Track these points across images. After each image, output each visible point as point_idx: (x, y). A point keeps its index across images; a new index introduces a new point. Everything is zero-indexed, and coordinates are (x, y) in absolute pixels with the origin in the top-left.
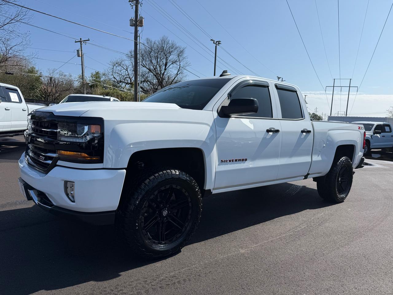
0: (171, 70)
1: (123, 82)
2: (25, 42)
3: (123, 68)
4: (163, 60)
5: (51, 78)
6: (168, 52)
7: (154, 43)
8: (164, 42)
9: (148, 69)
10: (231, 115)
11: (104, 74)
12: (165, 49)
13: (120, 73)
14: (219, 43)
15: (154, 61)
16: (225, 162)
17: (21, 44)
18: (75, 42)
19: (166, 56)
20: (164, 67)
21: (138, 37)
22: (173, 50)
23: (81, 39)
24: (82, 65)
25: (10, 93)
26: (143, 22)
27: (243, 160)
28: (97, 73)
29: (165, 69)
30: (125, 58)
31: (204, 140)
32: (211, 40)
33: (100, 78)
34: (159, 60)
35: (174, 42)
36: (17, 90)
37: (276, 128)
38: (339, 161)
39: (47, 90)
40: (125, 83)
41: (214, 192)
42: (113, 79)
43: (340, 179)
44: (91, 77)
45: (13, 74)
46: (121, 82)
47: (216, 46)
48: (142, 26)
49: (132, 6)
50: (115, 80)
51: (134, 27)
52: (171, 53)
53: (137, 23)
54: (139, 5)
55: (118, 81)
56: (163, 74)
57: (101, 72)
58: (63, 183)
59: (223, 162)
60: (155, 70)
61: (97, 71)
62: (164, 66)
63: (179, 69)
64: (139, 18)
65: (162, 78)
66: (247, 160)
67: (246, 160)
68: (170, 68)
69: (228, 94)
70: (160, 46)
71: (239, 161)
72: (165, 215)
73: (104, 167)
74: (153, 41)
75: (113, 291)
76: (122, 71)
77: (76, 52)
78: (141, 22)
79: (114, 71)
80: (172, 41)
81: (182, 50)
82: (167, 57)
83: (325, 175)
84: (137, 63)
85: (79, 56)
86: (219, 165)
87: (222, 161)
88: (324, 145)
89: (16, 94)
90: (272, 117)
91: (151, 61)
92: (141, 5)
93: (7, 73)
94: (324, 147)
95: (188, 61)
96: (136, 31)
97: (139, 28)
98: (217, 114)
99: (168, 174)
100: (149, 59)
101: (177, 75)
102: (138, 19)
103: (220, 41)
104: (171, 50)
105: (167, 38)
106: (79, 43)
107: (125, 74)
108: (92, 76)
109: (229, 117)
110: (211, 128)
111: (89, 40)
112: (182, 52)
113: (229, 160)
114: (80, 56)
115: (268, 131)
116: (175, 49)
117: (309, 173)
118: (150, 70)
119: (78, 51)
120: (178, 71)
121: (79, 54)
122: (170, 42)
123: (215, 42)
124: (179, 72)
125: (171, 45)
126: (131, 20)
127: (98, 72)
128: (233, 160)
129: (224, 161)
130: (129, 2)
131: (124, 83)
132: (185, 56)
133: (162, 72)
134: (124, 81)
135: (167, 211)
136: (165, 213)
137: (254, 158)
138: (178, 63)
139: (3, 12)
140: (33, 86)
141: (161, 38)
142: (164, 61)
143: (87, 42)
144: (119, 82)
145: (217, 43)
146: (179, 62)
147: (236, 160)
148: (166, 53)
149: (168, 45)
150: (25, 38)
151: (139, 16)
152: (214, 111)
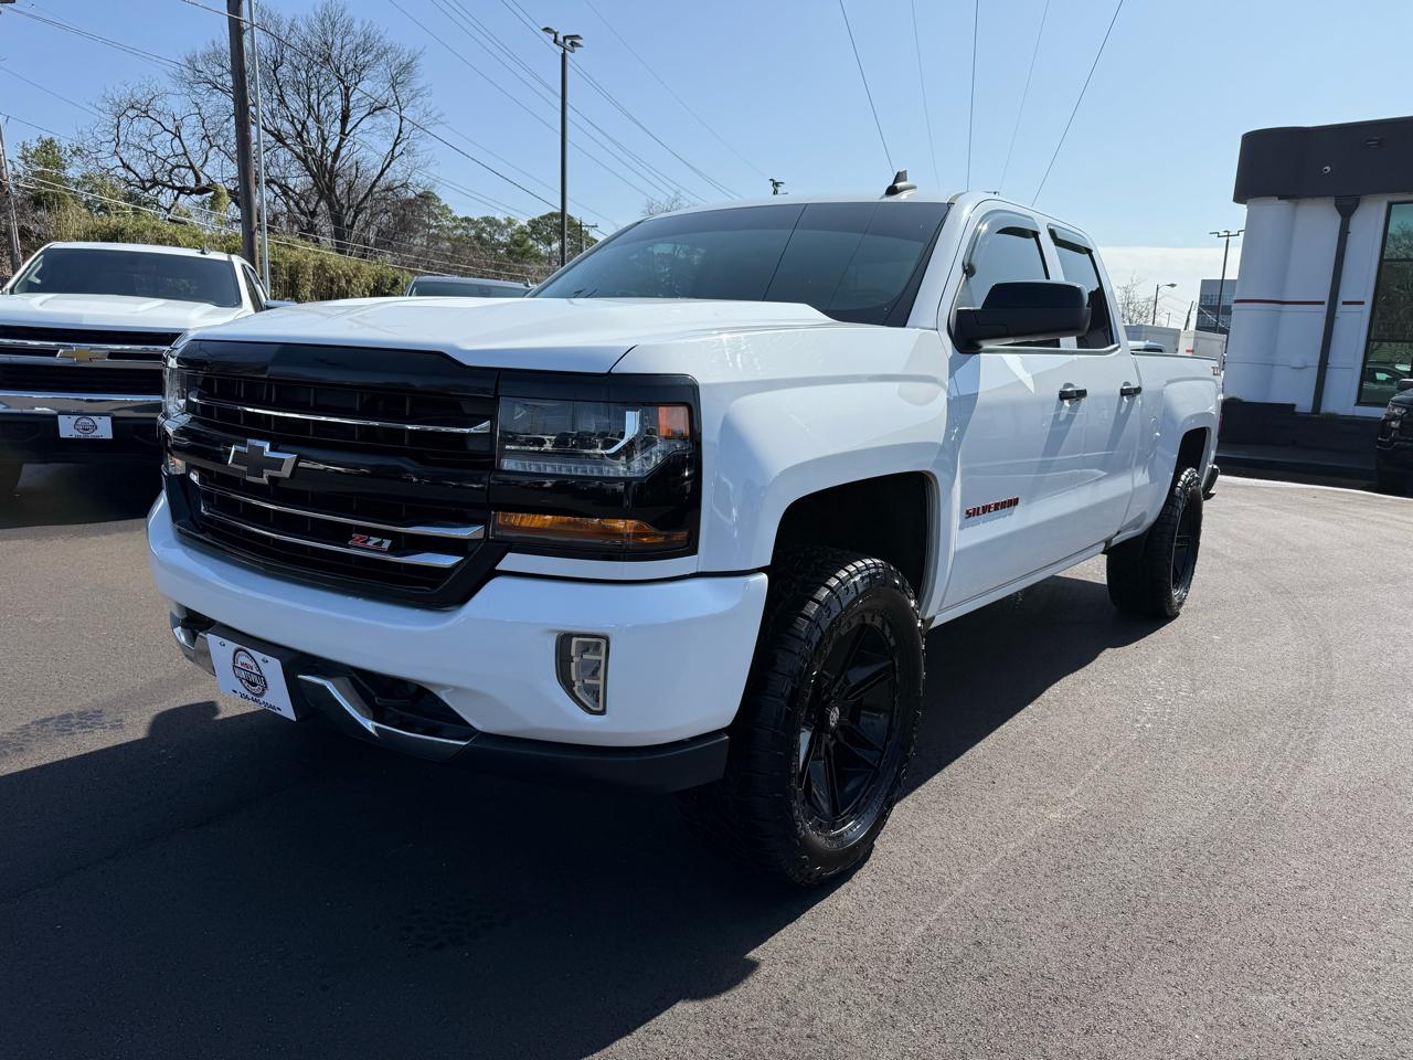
0: (365, 137)
1: (164, 185)
3: (158, 128)
4: (329, 98)
6: (351, 67)
7: (291, 29)
8: (334, 25)
9: (273, 135)
11: (77, 152)
12: (335, 53)
13: (150, 148)
14: (573, 41)
15: (295, 103)
16: (974, 515)
19: (343, 82)
20: (337, 129)
22: (369, 57)
27: (1010, 504)
28: (48, 146)
29: (343, 135)
30: (166, 84)
32: (546, 29)
33: (64, 168)
34: (314, 96)
35: (375, 29)
40: (173, 187)
42: (121, 171)
44: (22, 162)
46: (155, 183)
47: (564, 56)
50: (131, 176)
52: (364, 73)
55: (142, 181)
56: (336, 155)
57: (64, 143)
58: (551, 641)
59: (970, 515)
60: (301, 137)
61: (46, 137)
62: (338, 123)
63: (398, 137)
65: (331, 171)
66: (1017, 503)
68: (362, 131)
70: (316, 42)
71: (1002, 508)
72: (833, 724)
73: (700, 570)
74: (287, 17)
76: (155, 139)
79: (122, 139)
80: (363, 23)
81: (405, 60)
82: (347, 88)
84: (248, 109)
86: (961, 528)
87: (967, 512)
88: (1157, 434)
91: (282, 100)
95: (433, 106)
98: (949, 341)
100: (273, 94)
101: (392, 159)
103: (577, 37)
104: (361, 59)
105: (343, 10)
107: (169, 152)
108: (24, 158)
109: (979, 350)
110: (948, 396)
112: (406, 68)
113: (983, 507)
115: (1062, 396)
116: (378, 57)
118: (279, 138)
120: (395, 145)
122: (357, 27)
123: (560, 39)
124: (398, 150)
125: (362, 38)
127: (52, 141)
128: (990, 509)
129: (972, 511)
131: (169, 187)
132: (418, 87)
133: (332, 146)
134: (166, 178)
135: (839, 708)
136: (834, 717)
137: (1031, 495)
138: (394, 113)
141: (318, 10)
142: (337, 102)
144: (148, 185)
145: (568, 41)
146: (397, 107)
147: (996, 507)
148: (342, 72)
149: (347, 40)
152: (942, 330)
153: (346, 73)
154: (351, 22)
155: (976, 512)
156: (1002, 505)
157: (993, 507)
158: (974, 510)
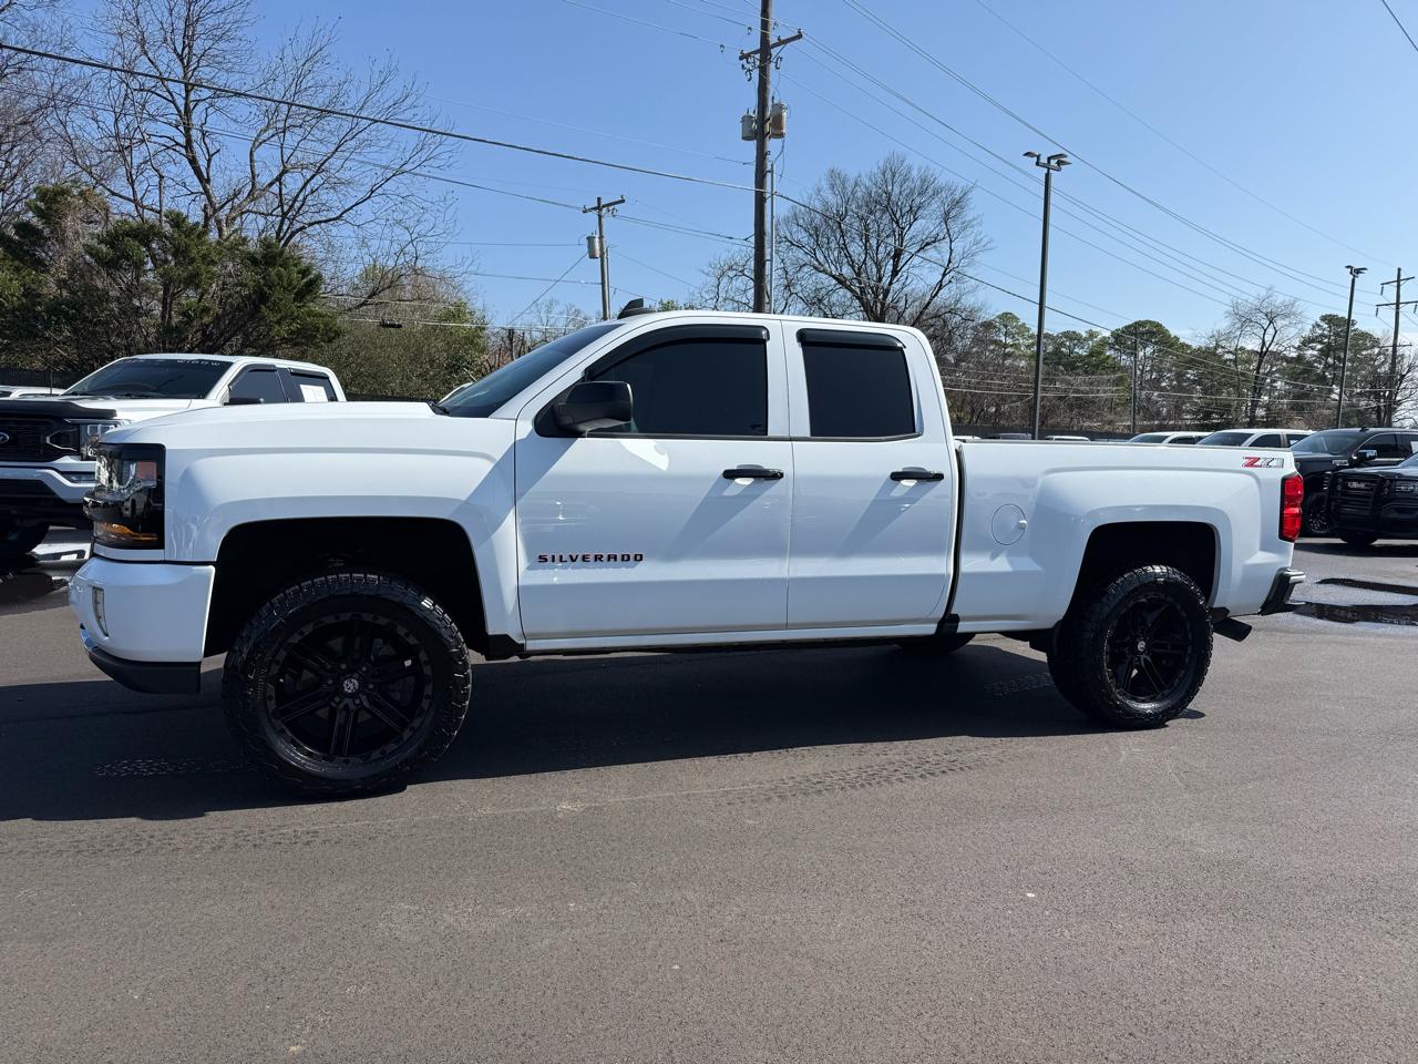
0: (916, 271)
2: (442, 226)
4: (887, 241)
5: (511, 333)
6: (907, 209)
7: (856, 184)
8: (893, 175)
9: (834, 277)
10: (582, 427)
12: (894, 199)
13: (744, 300)
14: (1059, 161)
15: (856, 249)
16: (553, 561)
17: (431, 233)
18: (584, 212)
19: (897, 223)
20: (890, 267)
21: (769, 175)
22: (925, 198)
23: (599, 199)
24: (603, 284)
25: (303, 387)
26: (785, 120)
27: (626, 558)
29: (895, 272)
31: (464, 498)
32: (1027, 154)
34: (873, 242)
35: (931, 172)
36: (327, 378)
37: (771, 468)
38: (1115, 580)
41: (532, 645)
43: (1141, 645)
45: (400, 326)
47: (1047, 176)
48: (781, 135)
49: (749, 70)
51: (755, 141)
52: (919, 214)
53: (763, 126)
54: (772, 66)
56: (887, 291)
58: (91, 590)
59: (546, 560)
61: (665, 302)
62: (891, 261)
63: (947, 268)
64: (770, 108)
65: (883, 305)
66: (641, 559)
67: (639, 558)
68: (914, 266)
69: (585, 371)
70: (875, 192)
71: (609, 560)
72: (350, 691)
73: (166, 559)
74: (852, 175)
76: (751, 292)
77: (585, 242)
78: (778, 122)
79: (722, 294)
80: (919, 169)
81: (957, 197)
82: (903, 229)
83: (1055, 627)
84: (764, 264)
85: (593, 256)
86: (529, 568)
87: (540, 557)
88: (1024, 522)
90: (765, 434)
91: (845, 247)
92: (776, 63)
93: (384, 325)
94: (1022, 527)
95: (983, 234)
96: (762, 155)
97: (772, 145)
98: (530, 427)
99: (342, 584)
100: (838, 243)
101: (941, 287)
102: (769, 113)
103: (1061, 155)
104: (918, 200)
105: (902, 161)
106: (595, 213)
109: (580, 434)
110: (498, 466)
111: (623, 201)
112: (958, 203)
113: (571, 556)
114: (598, 254)
115: (730, 475)
116: (932, 197)
117: (953, 612)
118: (841, 281)
119: (591, 239)
120: (944, 275)
121: (595, 250)
122: (914, 173)
123: (1044, 160)
124: (947, 278)
125: (918, 183)
126: (746, 120)
127: (670, 301)
128: (585, 558)
129: (549, 558)
130: (741, 58)
132: (967, 219)
133: (885, 283)
135: (358, 680)
136: (351, 685)
137: (673, 553)
138: (945, 246)
139: (382, 143)
140: (457, 360)
141: (881, 164)
142: (892, 243)
143: (616, 206)
145: (1053, 162)
146: (948, 240)
147: (598, 558)
148: (898, 215)
149: (905, 186)
150: (442, 215)
151: (770, 103)
152: (525, 419)
153: (902, 216)
154: (910, 169)
155: (557, 558)
156: (609, 558)
157: (592, 558)
158: (553, 557)
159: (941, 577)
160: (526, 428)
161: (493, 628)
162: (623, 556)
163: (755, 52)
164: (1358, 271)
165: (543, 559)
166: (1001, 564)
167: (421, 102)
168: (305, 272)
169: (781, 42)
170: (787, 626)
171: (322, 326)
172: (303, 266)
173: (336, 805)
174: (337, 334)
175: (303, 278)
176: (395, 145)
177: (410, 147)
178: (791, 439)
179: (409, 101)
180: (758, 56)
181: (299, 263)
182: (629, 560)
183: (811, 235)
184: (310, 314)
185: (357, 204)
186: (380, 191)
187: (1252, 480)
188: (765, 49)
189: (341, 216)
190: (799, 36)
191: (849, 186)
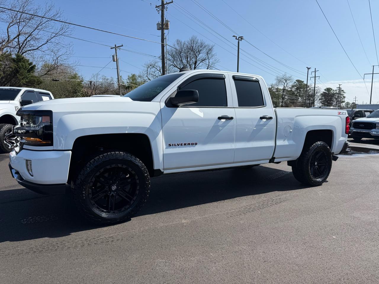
0: (200, 68)
2: (69, 52)
3: (156, 70)
4: (192, 59)
5: (91, 82)
6: (197, 51)
7: (184, 44)
8: (194, 42)
9: (179, 68)
10: (179, 104)
11: (140, 76)
12: (194, 48)
14: (241, 38)
15: (184, 61)
16: (173, 145)
17: (65, 54)
18: (111, 48)
19: (195, 54)
21: (165, 40)
22: (202, 48)
23: (115, 45)
24: (117, 69)
25: (42, 97)
26: (169, 25)
27: (192, 144)
28: (134, 76)
29: (195, 68)
30: (158, 60)
31: (148, 126)
32: (234, 36)
33: (136, 80)
34: (189, 59)
35: (203, 41)
36: (49, 94)
37: (230, 116)
38: (312, 145)
39: (88, 93)
41: (166, 172)
42: (148, 80)
43: (316, 163)
44: (128, 80)
45: (58, 80)
47: (238, 42)
48: (168, 29)
49: (158, 11)
51: (161, 30)
52: (200, 52)
53: (163, 26)
54: (165, 10)
57: (137, 74)
58: (25, 161)
59: (171, 145)
62: (194, 65)
63: (208, 67)
64: (165, 21)
66: (197, 144)
67: (196, 144)
68: (200, 66)
69: (178, 87)
70: (189, 46)
71: (188, 145)
72: (114, 190)
73: (54, 149)
74: (183, 41)
75: (57, 244)
76: (156, 73)
77: (112, 57)
78: (167, 25)
79: (149, 73)
80: (200, 40)
81: (210, 48)
82: (196, 56)
83: (297, 159)
84: (165, 64)
85: (114, 61)
86: (166, 148)
87: (169, 145)
88: (291, 130)
89: (48, 97)
90: (227, 106)
91: (182, 61)
92: (166, 9)
93: (53, 80)
94: (291, 132)
95: (217, 58)
96: (163, 34)
97: (166, 31)
98: (164, 105)
99: (112, 155)
100: (180, 59)
102: (164, 23)
104: (200, 49)
105: (196, 38)
106: (114, 49)
107: (158, 75)
108: (128, 79)
109: (178, 107)
110: (157, 117)
111: (123, 46)
112: (210, 50)
113: (178, 144)
114: (116, 60)
115: (220, 118)
116: (204, 48)
117: (274, 156)
118: (181, 69)
119: (113, 56)
121: (115, 59)
122: (199, 41)
123: (237, 38)
125: (200, 44)
126: (158, 24)
127: (134, 75)
128: (181, 145)
129: (172, 145)
130: (156, 7)
132: (213, 54)
135: (116, 186)
136: (114, 188)
137: (205, 143)
138: (207, 61)
140: (75, 90)
141: (190, 39)
142: (194, 60)
143: (121, 47)
145: (240, 38)
146: (208, 59)
147: (185, 144)
148: (195, 52)
149: (197, 45)
150: (69, 49)
151: (165, 20)
152: (162, 102)
153: (196, 53)
154: (198, 40)
155: (174, 145)
156: (188, 144)
157: (183, 144)
158: (173, 144)
159: (272, 147)
160: (163, 105)
161: (156, 167)
162: (192, 143)
163: (160, 6)
164: (309, 68)
165: (170, 145)
166: (286, 143)
167: (62, 16)
168: (31, 64)
169: (167, 3)
170: (233, 163)
171: (36, 80)
172: (29, 62)
173: (112, 227)
174: (41, 83)
175: (30, 66)
176: (54, 28)
177: (59, 29)
178: (234, 108)
179: (58, 15)
180: (161, 7)
181: (29, 61)
182: (193, 144)
183: (172, 57)
184: (32, 76)
185: (43, 45)
186: (50, 41)
187: (340, 118)
188: (163, 5)
189: (38, 48)
190: (172, 2)
191: (182, 44)
